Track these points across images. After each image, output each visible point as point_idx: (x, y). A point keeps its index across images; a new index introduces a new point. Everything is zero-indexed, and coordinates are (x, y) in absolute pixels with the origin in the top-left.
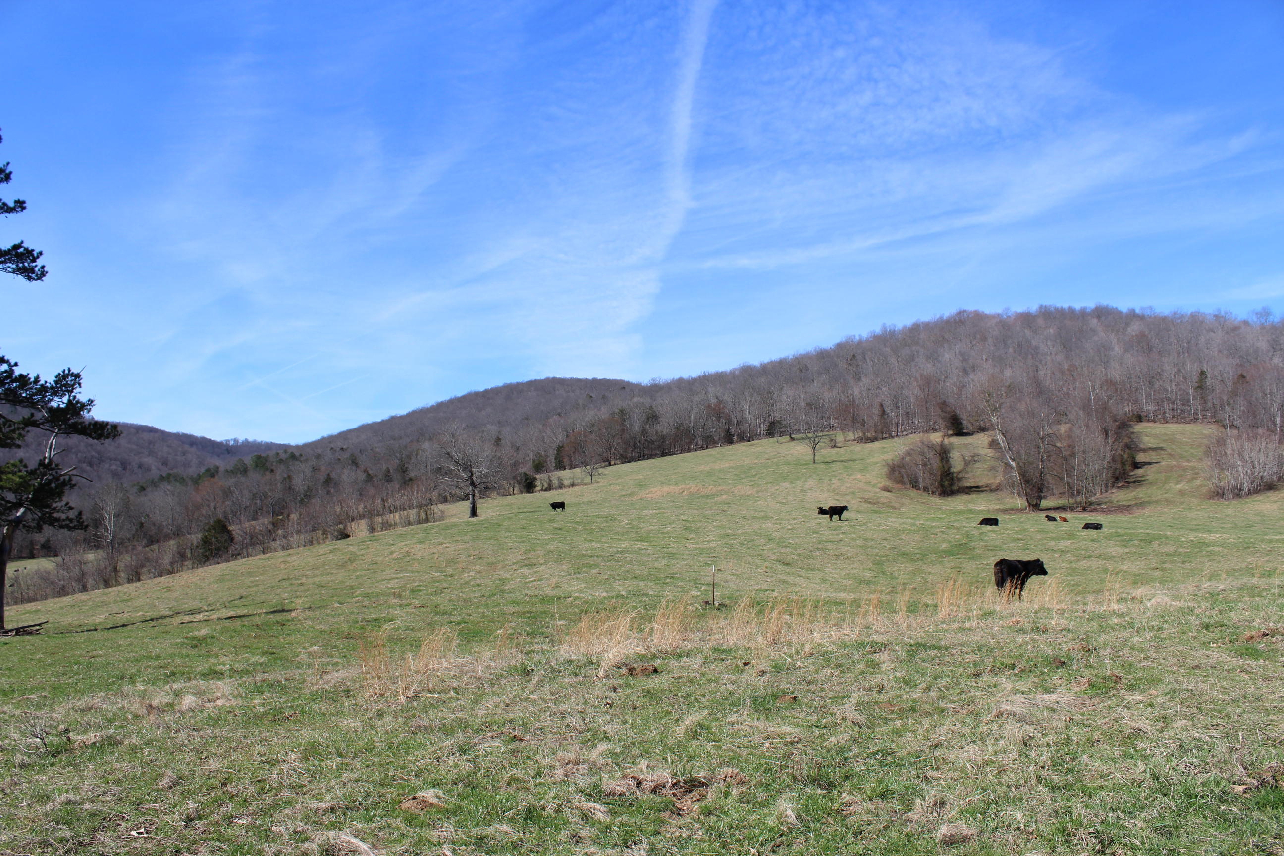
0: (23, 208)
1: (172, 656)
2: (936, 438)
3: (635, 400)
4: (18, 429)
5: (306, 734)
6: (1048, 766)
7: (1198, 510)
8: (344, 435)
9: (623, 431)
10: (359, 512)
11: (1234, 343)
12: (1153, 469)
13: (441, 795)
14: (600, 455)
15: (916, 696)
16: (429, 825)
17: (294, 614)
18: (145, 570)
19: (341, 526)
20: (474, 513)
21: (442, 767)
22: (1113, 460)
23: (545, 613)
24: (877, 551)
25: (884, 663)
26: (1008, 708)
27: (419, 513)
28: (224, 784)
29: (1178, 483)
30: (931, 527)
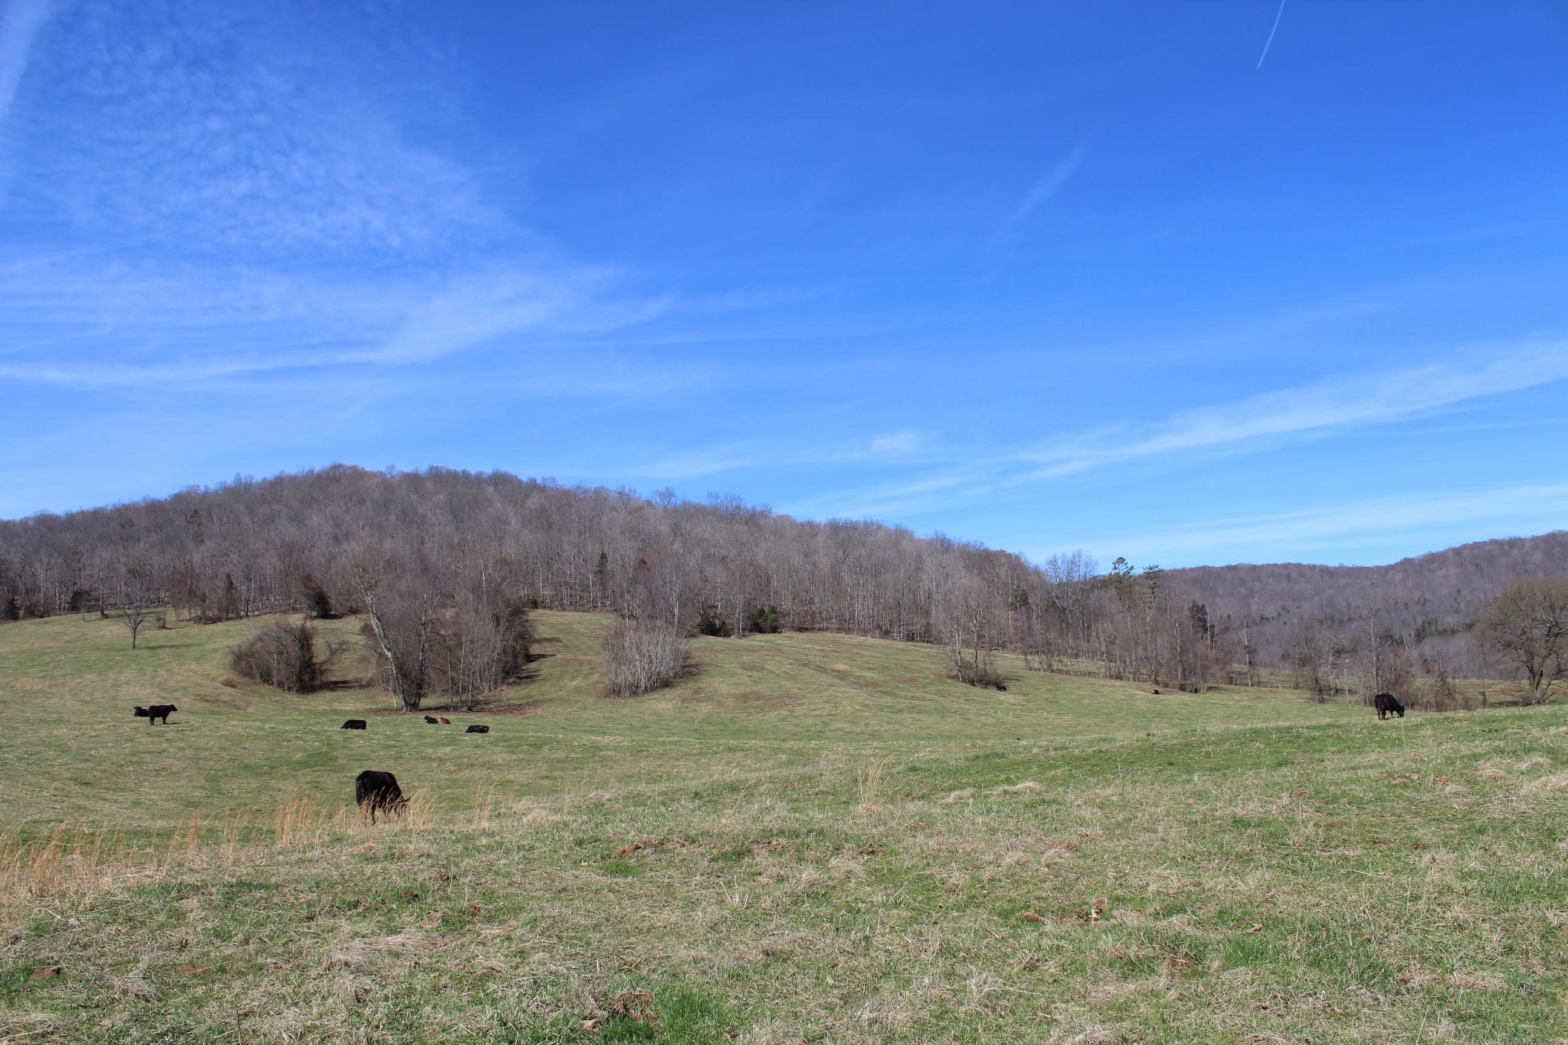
2: (296, 620)
6: (384, 1025)
7: (594, 710)
11: (636, 524)
12: (548, 663)
15: (228, 952)
22: (505, 652)
24: (212, 763)
25: (192, 911)
26: (342, 957)
29: (573, 679)
30: (284, 732)
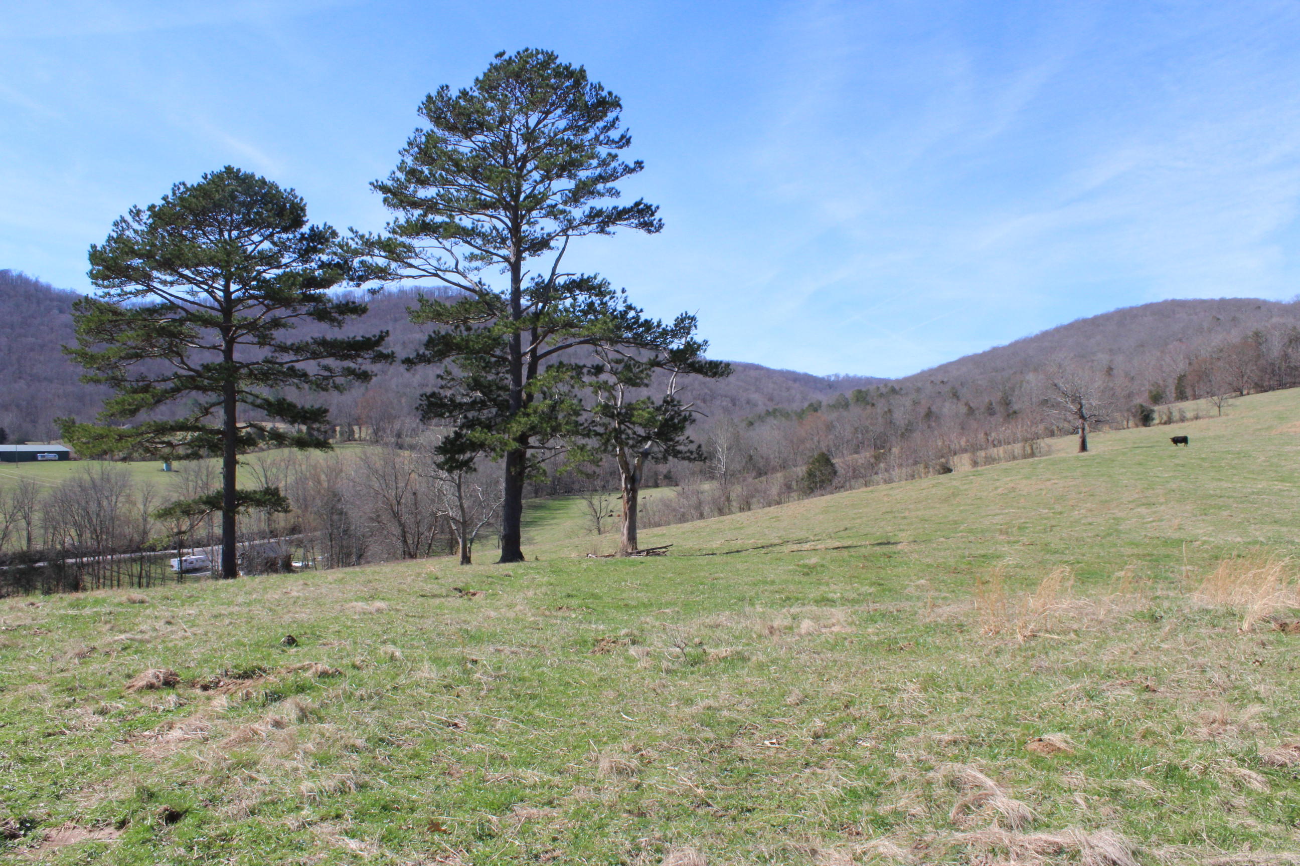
0: (642, 168)
1: (786, 582)
3: (1274, 320)
4: (646, 369)
5: (923, 666)
8: (944, 368)
9: (1259, 357)
10: (961, 446)
13: (1069, 740)
14: (1229, 384)
16: (1057, 770)
17: (899, 547)
18: (754, 500)
19: (943, 460)
20: (1084, 448)
21: (1068, 711)
23: (1168, 556)
27: (1024, 447)
28: (847, 707)
